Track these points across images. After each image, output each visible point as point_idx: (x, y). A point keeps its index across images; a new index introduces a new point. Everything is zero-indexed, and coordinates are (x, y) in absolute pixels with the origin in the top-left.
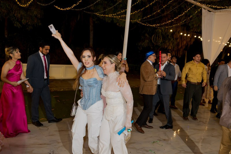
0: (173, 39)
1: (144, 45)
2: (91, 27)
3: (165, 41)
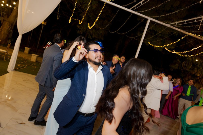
3: (194, 68)
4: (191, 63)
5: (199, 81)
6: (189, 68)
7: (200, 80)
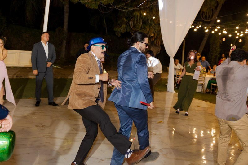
0: (155, 24)
1: (121, 31)
2: (65, 8)
3: (145, 26)
4: (140, 19)
5: (155, 43)
6: (139, 27)
7: (155, 41)
